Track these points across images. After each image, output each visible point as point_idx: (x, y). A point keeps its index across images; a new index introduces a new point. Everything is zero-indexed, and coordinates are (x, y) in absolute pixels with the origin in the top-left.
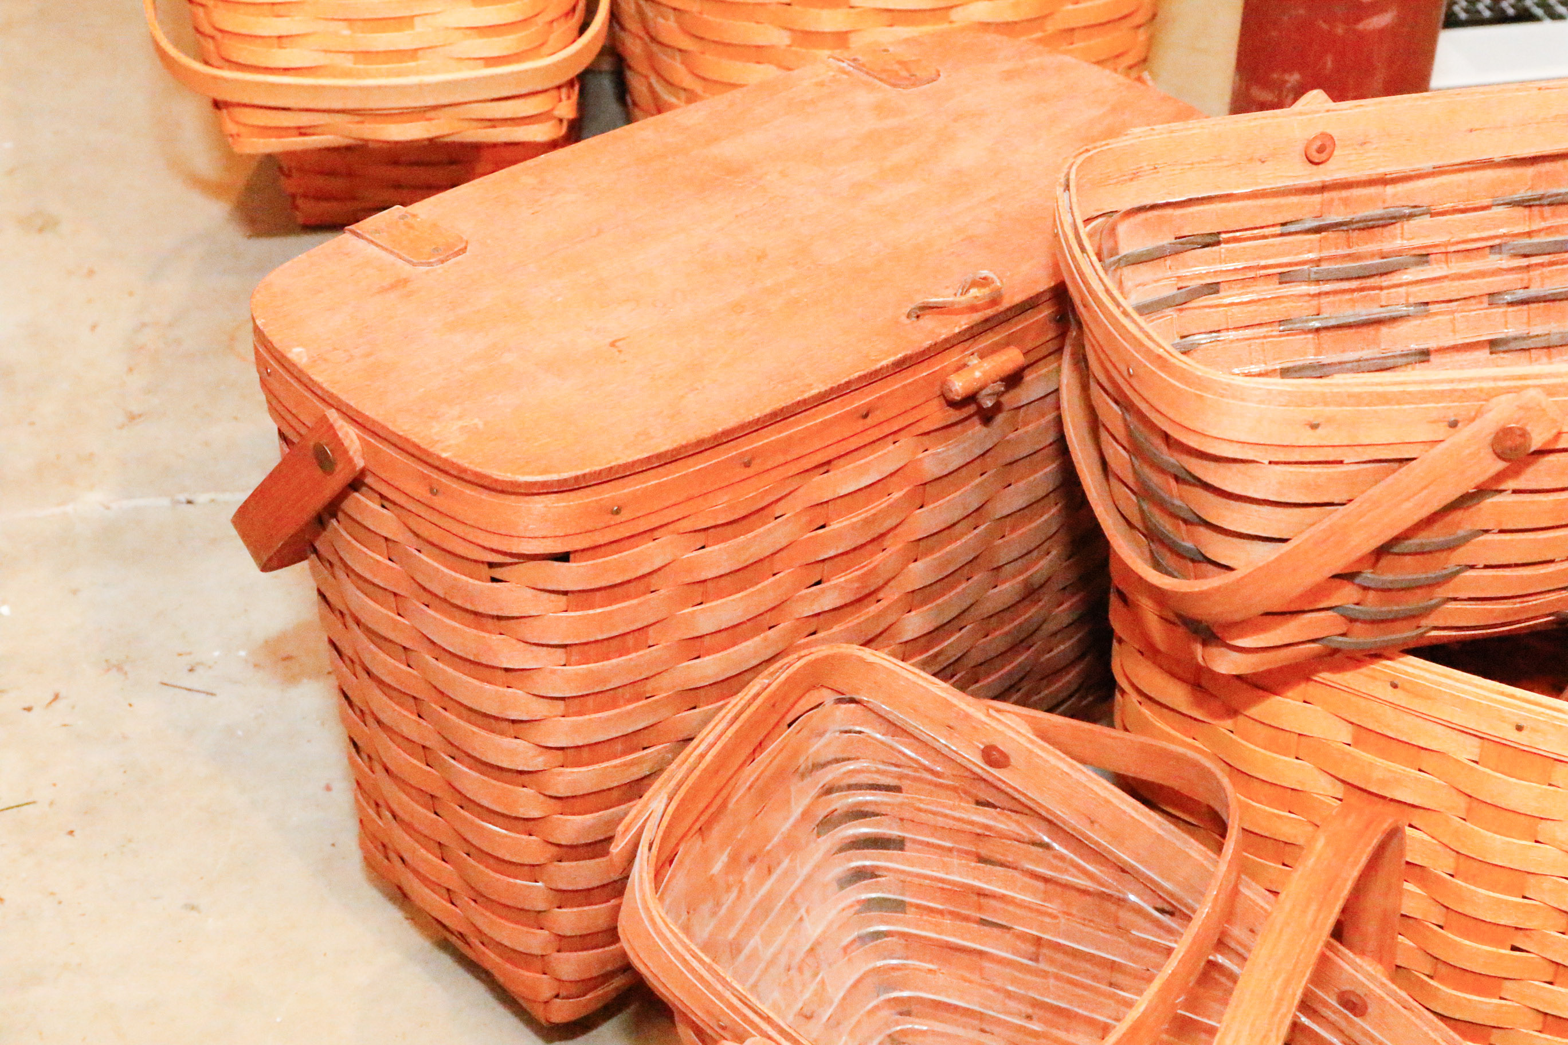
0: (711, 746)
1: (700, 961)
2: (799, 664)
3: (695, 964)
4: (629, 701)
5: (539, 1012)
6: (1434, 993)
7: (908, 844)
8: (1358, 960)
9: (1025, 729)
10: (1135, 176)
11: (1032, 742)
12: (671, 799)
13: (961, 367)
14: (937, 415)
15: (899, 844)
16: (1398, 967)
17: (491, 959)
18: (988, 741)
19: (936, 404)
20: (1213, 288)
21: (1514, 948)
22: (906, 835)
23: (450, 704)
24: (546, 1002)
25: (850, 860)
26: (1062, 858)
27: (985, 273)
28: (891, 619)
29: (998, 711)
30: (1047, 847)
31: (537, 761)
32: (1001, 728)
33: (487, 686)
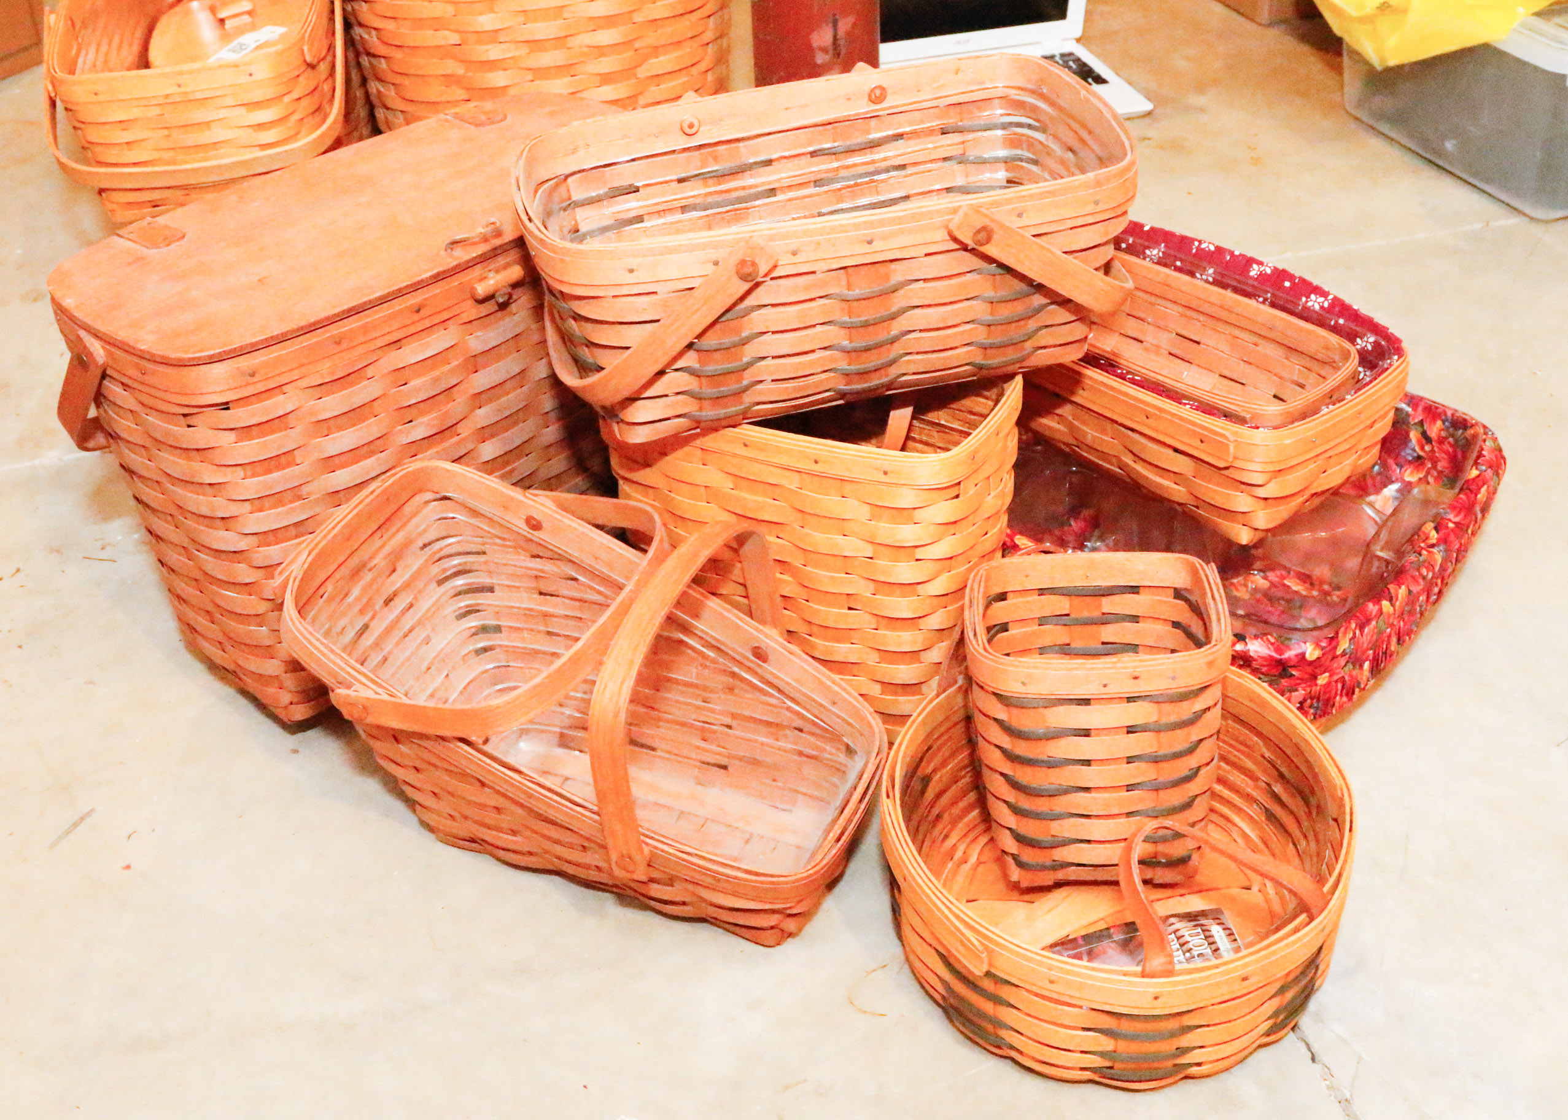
0: (339, 523)
1: (322, 643)
2: (401, 474)
3: (317, 644)
4: (292, 502)
5: (283, 715)
6: (813, 646)
7: (497, 588)
8: (761, 627)
9: (549, 503)
10: (575, 151)
11: (554, 511)
12: (310, 553)
13: (482, 279)
14: (472, 311)
15: (491, 590)
16: (789, 631)
17: (251, 685)
18: (530, 514)
19: (470, 302)
20: (640, 219)
21: (850, 609)
22: (494, 581)
23: (189, 515)
24: (286, 707)
25: (461, 601)
26: (583, 584)
27: (493, 220)
28: (470, 446)
29: (536, 495)
30: (576, 579)
31: (243, 544)
32: (538, 506)
33: (201, 497)
